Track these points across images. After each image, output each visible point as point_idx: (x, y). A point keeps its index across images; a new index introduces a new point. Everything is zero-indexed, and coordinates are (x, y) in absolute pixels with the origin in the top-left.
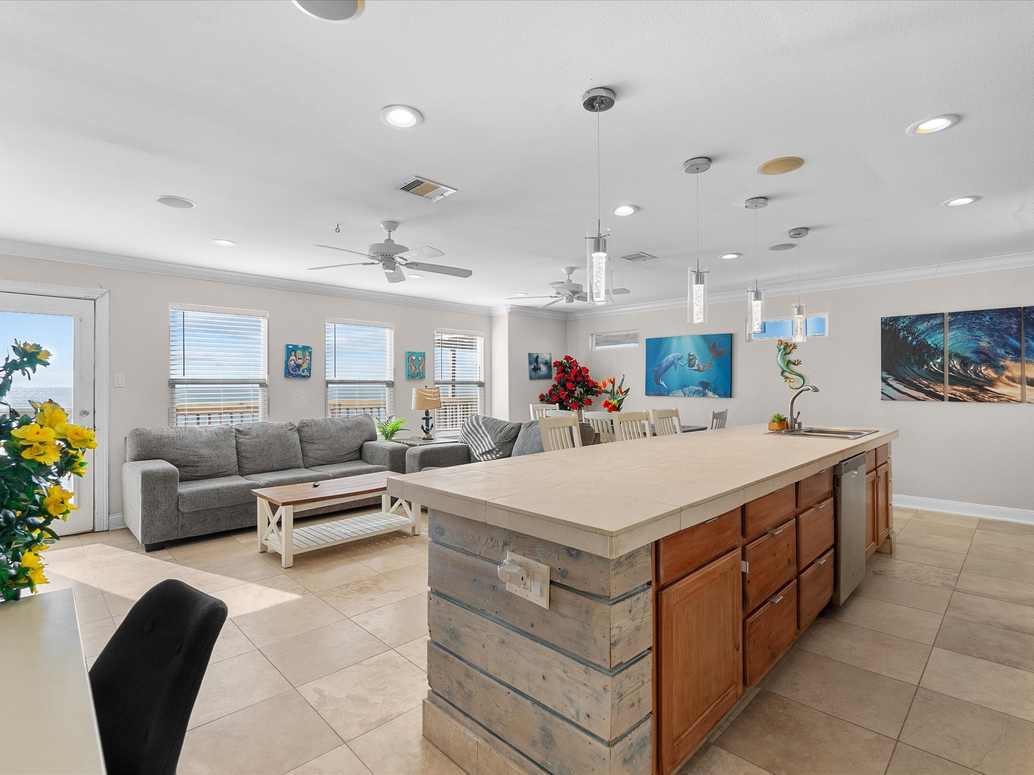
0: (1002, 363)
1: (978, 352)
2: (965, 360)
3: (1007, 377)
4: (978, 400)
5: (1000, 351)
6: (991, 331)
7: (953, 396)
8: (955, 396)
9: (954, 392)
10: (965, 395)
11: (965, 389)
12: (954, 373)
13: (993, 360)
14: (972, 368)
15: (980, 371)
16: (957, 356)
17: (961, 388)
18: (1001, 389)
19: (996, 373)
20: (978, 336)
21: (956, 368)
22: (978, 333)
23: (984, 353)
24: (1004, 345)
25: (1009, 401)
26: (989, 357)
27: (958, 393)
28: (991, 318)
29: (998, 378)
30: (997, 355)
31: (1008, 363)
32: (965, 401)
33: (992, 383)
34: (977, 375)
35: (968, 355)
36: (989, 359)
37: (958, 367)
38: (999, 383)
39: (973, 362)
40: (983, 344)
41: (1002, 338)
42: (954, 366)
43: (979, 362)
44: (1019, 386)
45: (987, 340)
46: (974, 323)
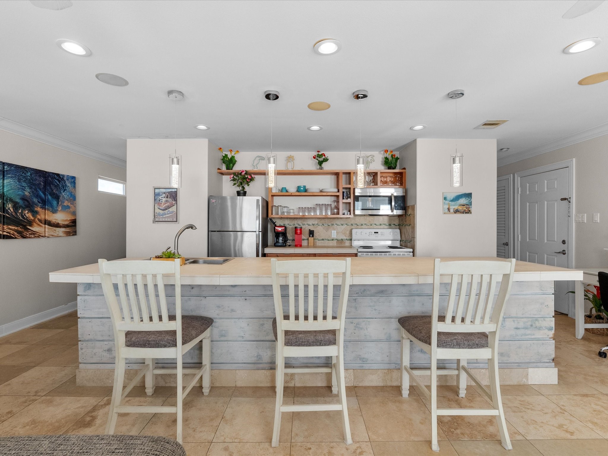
0: (36, 209)
1: (24, 199)
2: (16, 204)
3: (38, 219)
4: (24, 237)
5: (35, 200)
6: (32, 184)
7: (9, 234)
8: (10, 234)
9: (9, 230)
10: (16, 233)
11: (16, 228)
12: (8, 214)
13: (31, 206)
14: (20, 211)
15: (25, 214)
16: (11, 200)
17: (13, 228)
18: (35, 228)
19: (33, 216)
20: (23, 186)
21: (10, 210)
22: (24, 184)
23: (27, 201)
24: (38, 196)
25: (39, 236)
26: (30, 204)
27: (12, 232)
28: (31, 175)
29: (34, 220)
30: (33, 202)
31: (39, 209)
32: (16, 238)
33: (30, 223)
34: (23, 217)
35: (18, 200)
36: (30, 206)
37: (12, 210)
38: (34, 224)
39: (21, 207)
40: (27, 193)
41: (37, 191)
42: (9, 209)
43: (24, 207)
44: (43, 225)
45: (28, 190)
46: (22, 175)
